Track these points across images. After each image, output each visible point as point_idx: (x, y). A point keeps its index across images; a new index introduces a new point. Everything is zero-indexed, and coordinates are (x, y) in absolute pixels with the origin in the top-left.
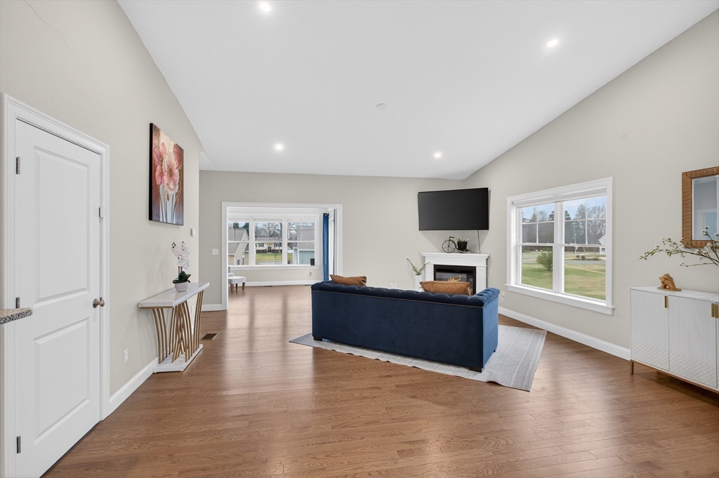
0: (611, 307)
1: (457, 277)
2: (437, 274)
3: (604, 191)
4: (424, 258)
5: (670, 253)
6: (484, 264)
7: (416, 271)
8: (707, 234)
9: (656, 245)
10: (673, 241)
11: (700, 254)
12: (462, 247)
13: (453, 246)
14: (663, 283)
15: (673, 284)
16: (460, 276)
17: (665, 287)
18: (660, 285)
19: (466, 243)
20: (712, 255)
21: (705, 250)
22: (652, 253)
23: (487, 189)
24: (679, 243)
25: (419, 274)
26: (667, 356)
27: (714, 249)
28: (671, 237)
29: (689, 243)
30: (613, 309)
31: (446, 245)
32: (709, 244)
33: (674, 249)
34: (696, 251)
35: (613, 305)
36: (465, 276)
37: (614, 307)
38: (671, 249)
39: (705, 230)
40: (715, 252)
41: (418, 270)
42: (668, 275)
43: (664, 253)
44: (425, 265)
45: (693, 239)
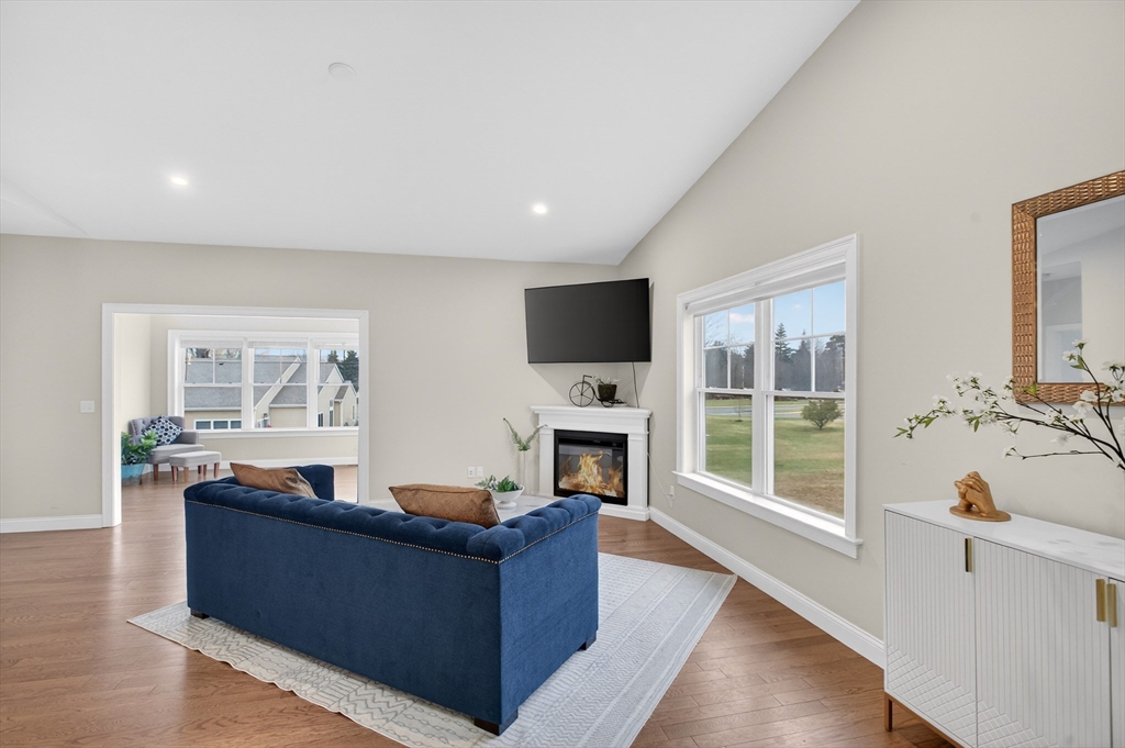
0: (853, 540)
1: (595, 453)
2: (561, 447)
3: (841, 268)
4: (536, 416)
5: (974, 422)
6: (642, 430)
7: (519, 442)
8: (1081, 364)
9: (936, 398)
10: (984, 386)
11: (1059, 424)
12: (607, 395)
13: (589, 393)
14: (963, 496)
15: (988, 500)
16: (601, 452)
17: (968, 509)
18: (956, 501)
19: (615, 386)
20: (1097, 427)
21: (1076, 412)
22: (926, 421)
23: (647, 280)
24: (1001, 391)
25: (525, 449)
26: (973, 705)
27: (1102, 409)
28: (977, 375)
29: (1029, 390)
30: (859, 546)
31: (576, 392)
32: (1088, 395)
33: (987, 408)
34: (1049, 415)
35: (857, 536)
36: (609, 452)
37: (860, 541)
38: (978, 408)
39: (1076, 352)
40: (1106, 419)
41: (524, 440)
42: (976, 477)
43: (959, 420)
44: (538, 430)
45: (1040, 379)
